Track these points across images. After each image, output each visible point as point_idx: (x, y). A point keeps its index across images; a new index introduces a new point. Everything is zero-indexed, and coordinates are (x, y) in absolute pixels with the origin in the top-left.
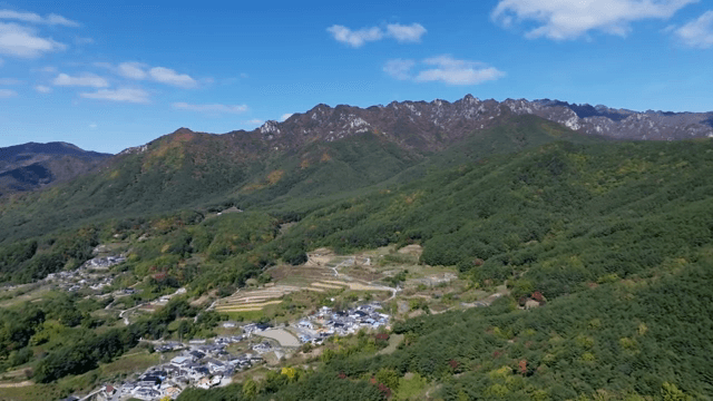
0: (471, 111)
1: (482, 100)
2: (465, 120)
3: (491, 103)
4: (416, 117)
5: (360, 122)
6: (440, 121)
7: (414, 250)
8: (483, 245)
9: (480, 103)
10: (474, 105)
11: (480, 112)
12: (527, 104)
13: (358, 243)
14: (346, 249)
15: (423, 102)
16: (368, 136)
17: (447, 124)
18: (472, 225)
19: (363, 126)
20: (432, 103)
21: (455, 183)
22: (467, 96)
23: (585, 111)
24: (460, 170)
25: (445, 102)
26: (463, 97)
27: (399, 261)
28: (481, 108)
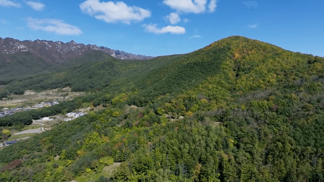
0: (74, 47)
1: (78, 43)
2: (72, 51)
3: (82, 45)
4: (49, 48)
5: (22, 47)
6: (61, 50)
7: (68, 88)
8: (92, 85)
9: (78, 45)
10: (75, 45)
11: (78, 48)
12: (96, 47)
13: (44, 88)
14: (40, 90)
15: (51, 41)
16: (28, 53)
17: (63, 52)
18: (87, 81)
19: (25, 49)
20: (56, 42)
21: (77, 70)
22: (72, 41)
23: (118, 53)
24: (79, 66)
25: (62, 43)
26: (70, 41)
27: (63, 91)
28: (78, 46)
